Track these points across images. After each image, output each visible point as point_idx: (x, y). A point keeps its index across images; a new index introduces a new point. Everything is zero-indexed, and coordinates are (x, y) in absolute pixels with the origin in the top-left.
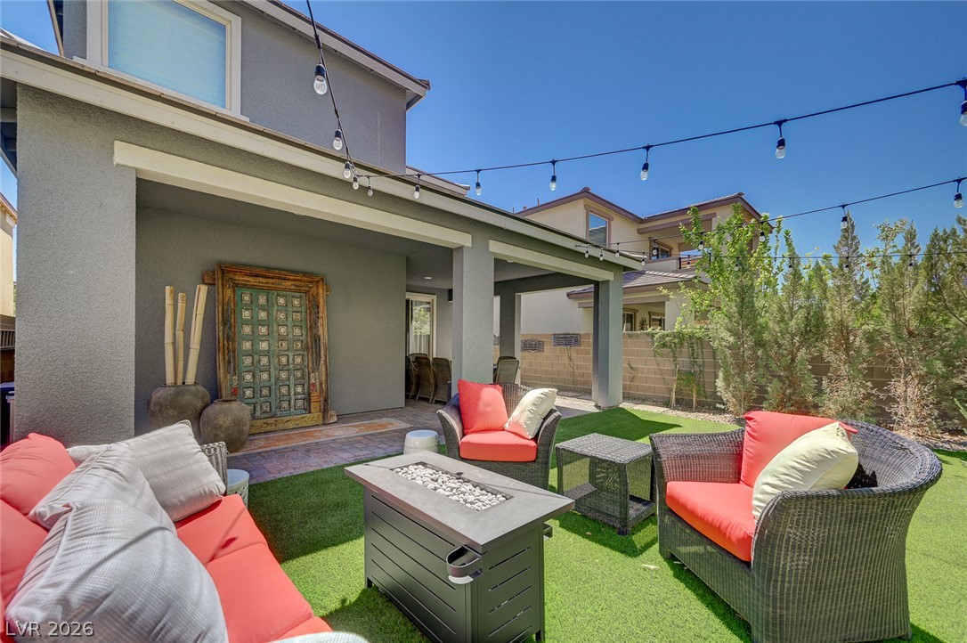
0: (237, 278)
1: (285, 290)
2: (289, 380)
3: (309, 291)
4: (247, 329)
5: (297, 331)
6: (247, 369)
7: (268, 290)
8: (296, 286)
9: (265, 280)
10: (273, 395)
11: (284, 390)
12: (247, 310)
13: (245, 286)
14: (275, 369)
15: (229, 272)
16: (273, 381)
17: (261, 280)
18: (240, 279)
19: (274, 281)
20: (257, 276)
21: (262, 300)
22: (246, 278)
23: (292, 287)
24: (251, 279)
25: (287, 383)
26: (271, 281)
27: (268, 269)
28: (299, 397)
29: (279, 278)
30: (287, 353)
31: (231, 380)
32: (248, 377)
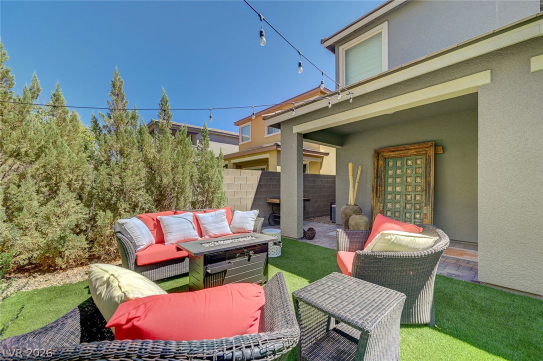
0: (385, 154)
1: (410, 155)
2: (411, 209)
3: (426, 153)
4: (390, 180)
5: (418, 180)
6: (389, 201)
7: (401, 157)
8: (417, 152)
9: (399, 152)
10: (401, 217)
11: (408, 215)
12: (391, 170)
13: (389, 158)
14: (403, 202)
15: (381, 152)
16: (402, 209)
17: (397, 153)
18: (386, 154)
19: (404, 152)
20: (394, 151)
21: (399, 164)
22: (389, 154)
23: (415, 153)
24: (392, 154)
25: (410, 211)
26: (402, 152)
27: (397, 146)
28: (417, 220)
29: (406, 150)
30: (410, 193)
31: (380, 206)
32: (389, 205)
